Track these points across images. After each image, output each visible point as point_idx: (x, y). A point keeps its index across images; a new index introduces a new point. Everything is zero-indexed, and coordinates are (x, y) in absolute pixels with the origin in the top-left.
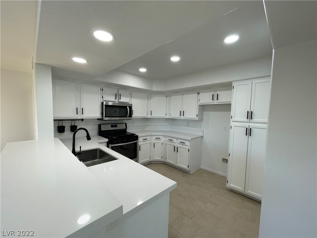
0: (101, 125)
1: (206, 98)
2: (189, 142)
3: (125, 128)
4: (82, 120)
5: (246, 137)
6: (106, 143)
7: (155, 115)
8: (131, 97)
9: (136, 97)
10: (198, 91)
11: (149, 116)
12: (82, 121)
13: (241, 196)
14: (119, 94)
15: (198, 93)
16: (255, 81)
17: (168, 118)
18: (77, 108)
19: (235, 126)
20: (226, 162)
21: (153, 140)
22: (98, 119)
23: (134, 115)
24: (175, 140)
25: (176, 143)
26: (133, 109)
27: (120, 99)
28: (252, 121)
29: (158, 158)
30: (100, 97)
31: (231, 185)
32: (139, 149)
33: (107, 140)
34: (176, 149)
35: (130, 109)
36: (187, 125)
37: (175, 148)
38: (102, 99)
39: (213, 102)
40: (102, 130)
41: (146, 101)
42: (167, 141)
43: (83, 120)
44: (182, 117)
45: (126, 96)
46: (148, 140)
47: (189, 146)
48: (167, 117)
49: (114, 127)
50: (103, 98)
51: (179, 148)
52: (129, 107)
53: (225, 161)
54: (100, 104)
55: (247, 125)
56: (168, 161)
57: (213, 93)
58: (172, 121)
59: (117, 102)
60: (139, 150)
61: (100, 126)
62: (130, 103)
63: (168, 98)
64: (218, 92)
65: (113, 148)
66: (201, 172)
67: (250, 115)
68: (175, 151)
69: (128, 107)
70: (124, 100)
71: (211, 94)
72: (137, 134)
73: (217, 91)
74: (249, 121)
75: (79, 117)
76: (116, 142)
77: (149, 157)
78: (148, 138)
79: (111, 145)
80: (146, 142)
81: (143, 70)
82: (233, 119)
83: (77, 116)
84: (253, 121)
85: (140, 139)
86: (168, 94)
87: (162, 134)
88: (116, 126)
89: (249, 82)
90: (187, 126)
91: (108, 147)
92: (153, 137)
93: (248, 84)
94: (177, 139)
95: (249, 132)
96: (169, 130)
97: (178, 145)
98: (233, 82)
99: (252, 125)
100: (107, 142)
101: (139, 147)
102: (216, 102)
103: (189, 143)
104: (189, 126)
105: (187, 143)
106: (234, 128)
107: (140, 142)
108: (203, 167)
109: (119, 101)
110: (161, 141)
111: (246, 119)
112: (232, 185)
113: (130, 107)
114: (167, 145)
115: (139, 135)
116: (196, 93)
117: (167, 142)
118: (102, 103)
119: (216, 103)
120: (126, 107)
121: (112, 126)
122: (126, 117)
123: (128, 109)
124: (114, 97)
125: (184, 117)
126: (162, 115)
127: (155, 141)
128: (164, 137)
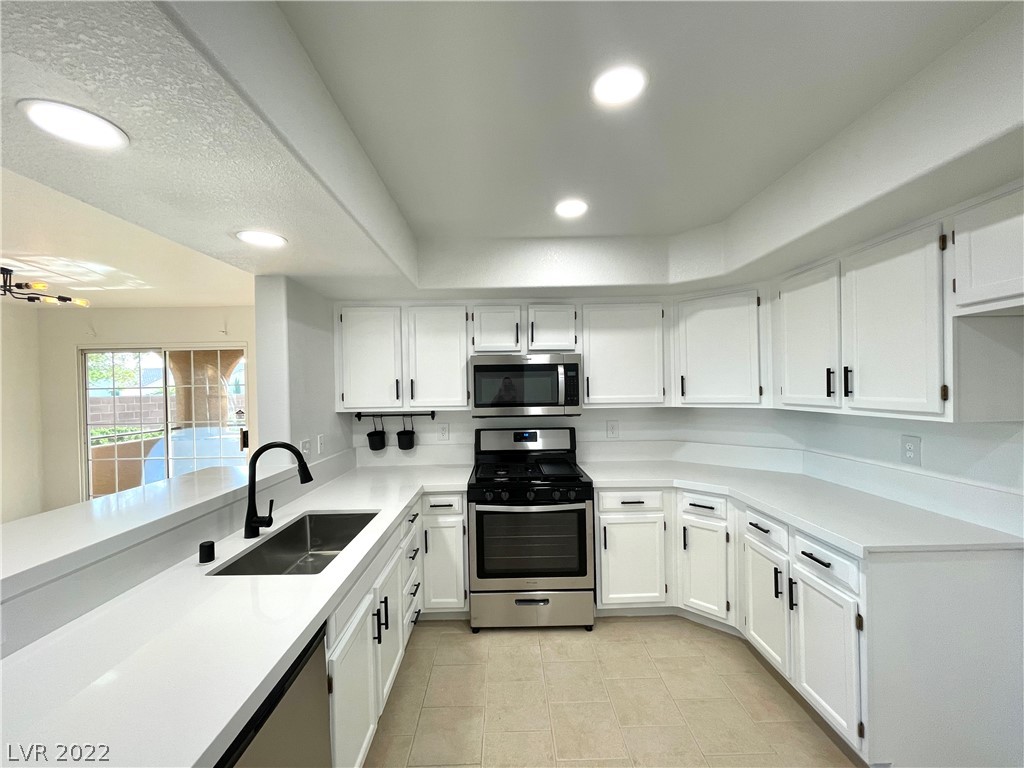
0: (482, 432)
2: (861, 570)
3: (568, 448)
4: (433, 414)
6: (465, 496)
7: (696, 397)
8: (582, 328)
10: (940, 223)
11: (675, 401)
12: (433, 418)
14: (530, 323)
15: (943, 238)
17: (771, 407)
18: (397, 381)
21: (679, 511)
23: (598, 397)
25: (790, 552)
27: (532, 338)
30: (466, 340)
32: (601, 541)
34: (786, 591)
35: (573, 374)
36: (904, 450)
37: (779, 576)
38: (471, 346)
40: (482, 449)
41: (657, 335)
42: (749, 532)
45: (560, 328)
47: (863, 593)
48: (768, 402)
49: (526, 439)
50: (473, 343)
52: (565, 366)
54: (464, 363)
60: (601, 546)
61: (477, 436)
62: (573, 352)
63: (765, 307)
68: (781, 597)
69: (561, 370)
70: (551, 340)
78: (651, 499)
80: (636, 517)
81: (571, 208)
85: (607, 500)
86: (767, 288)
87: (724, 489)
88: (533, 437)
90: (905, 462)
94: (793, 531)
97: (797, 566)
100: (467, 492)
101: (601, 533)
104: (914, 462)
105: (846, 570)
109: (531, 348)
110: (723, 524)
113: (573, 368)
114: (749, 551)
116: (929, 243)
117: (748, 536)
120: (552, 369)
121: (515, 438)
122: (556, 404)
123: (561, 378)
125: (853, 405)
126: (742, 395)
127: (691, 519)
128: (739, 509)
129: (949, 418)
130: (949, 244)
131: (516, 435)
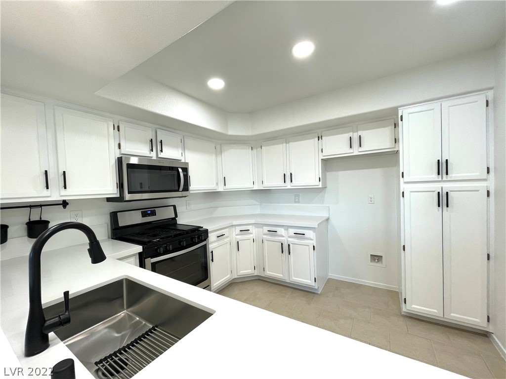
0: (118, 213)
1: (337, 145)
2: (314, 232)
3: (174, 216)
4: (65, 204)
5: (439, 211)
6: (138, 256)
7: (232, 185)
8: (184, 148)
9: (195, 150)
10: (318, 131)
11: (221, 188)
12: (65, 207)
13: (437, 326)
14: (159, 140)
15: (319, 137)
16: (446, 103)
17: (257, 189)
18: (46, 172)
19: (411, 192)
20: (376, 260)
21: (234, 235)
22: (109, 200)
23: (194, 187)
24: (281, 231)
25: (285, 236)
26: (191, 173)
27: (162, 151)
28: (447, 178)
29: (247, 270)
30: (113, 145)
31: (413, 306)
32: (211, 258)
33: (139, 248)
34: (286, 249)
35: (185, 173)
36: (295, 199)
37: (284, 246)
38: (118, 150)
39: (351, 151)
40: (120, 225)
41: (213, 157)
42: (264, 234)
43: (68, 204)
44: (289, 185)
45: (175, 146)
46: (227, 237)
47: (314, 239)
48: (256, 187)
49: (149, 215)
50: (119, 148)
51: (291, 245)
52: (182, 168)
53: (376, 258)
54: (113, 162)
55: (437, 187)
56: (269, 273)
57: (351, 134)
58: (264, 194)
59: (154, 158)
60: (211, 261)
61: (114, 216)
62: (183, 161)
63: (255, 151)
64: (360, 133)
65: (155, 268)
66: (334, 286)
67: (442, 168)
68: (284, 252)
69: (180, 170)
70: (171, 153)
71: (346, 136)
72: (205, 227)
73: (357, 131)
74: (440, 179)
75: (55, 195)
76: (162, 252)
77: (229, 272)
78: (227, 232)
79: (149, 261)
80: (221, 242)
81: (216, 84)
82: (406, 178)
83: (46, 193)
84: (451, 177)
85: (212, 237)
86: (256, 143)
87: (253, 221)
88: (153, 213)
89: (436, 105)
90: (295, 202)
91: (142, 265)
92: (234, 229)
93: (433, 109)
94: (287, 227)
95: (443, 200)
96: (259, 213)
97: (289, 239)
98: (399, 109)
99: (447, 186)
100: (140, 254)
101: (211, 254)
102: (356, 151)
103: (314, 234)
104: (298, 202)
105: (310, 234)
106: (410, 194)
107: (213, 243)
108: (333, 275)
109: (160, 156)
110: (252, 235)
111: (434, 176)
112: (415, 306)
113: (185, 170)
114: (265, 242)
115: (210, 228)
116: (314, 138)
117: (265, 236)
118: (120, 161)
119: (356, 153)
120: (176, 169)
121: (144, 214)
122: (178, 191)
123: (182, 175)
124: (148, 147)
125: (292, 185)
126: (247, 185)
127: (239, 237)
128: (257, 228)
129: (320, 186)
130: (320, 139)
131: (142, 212)
